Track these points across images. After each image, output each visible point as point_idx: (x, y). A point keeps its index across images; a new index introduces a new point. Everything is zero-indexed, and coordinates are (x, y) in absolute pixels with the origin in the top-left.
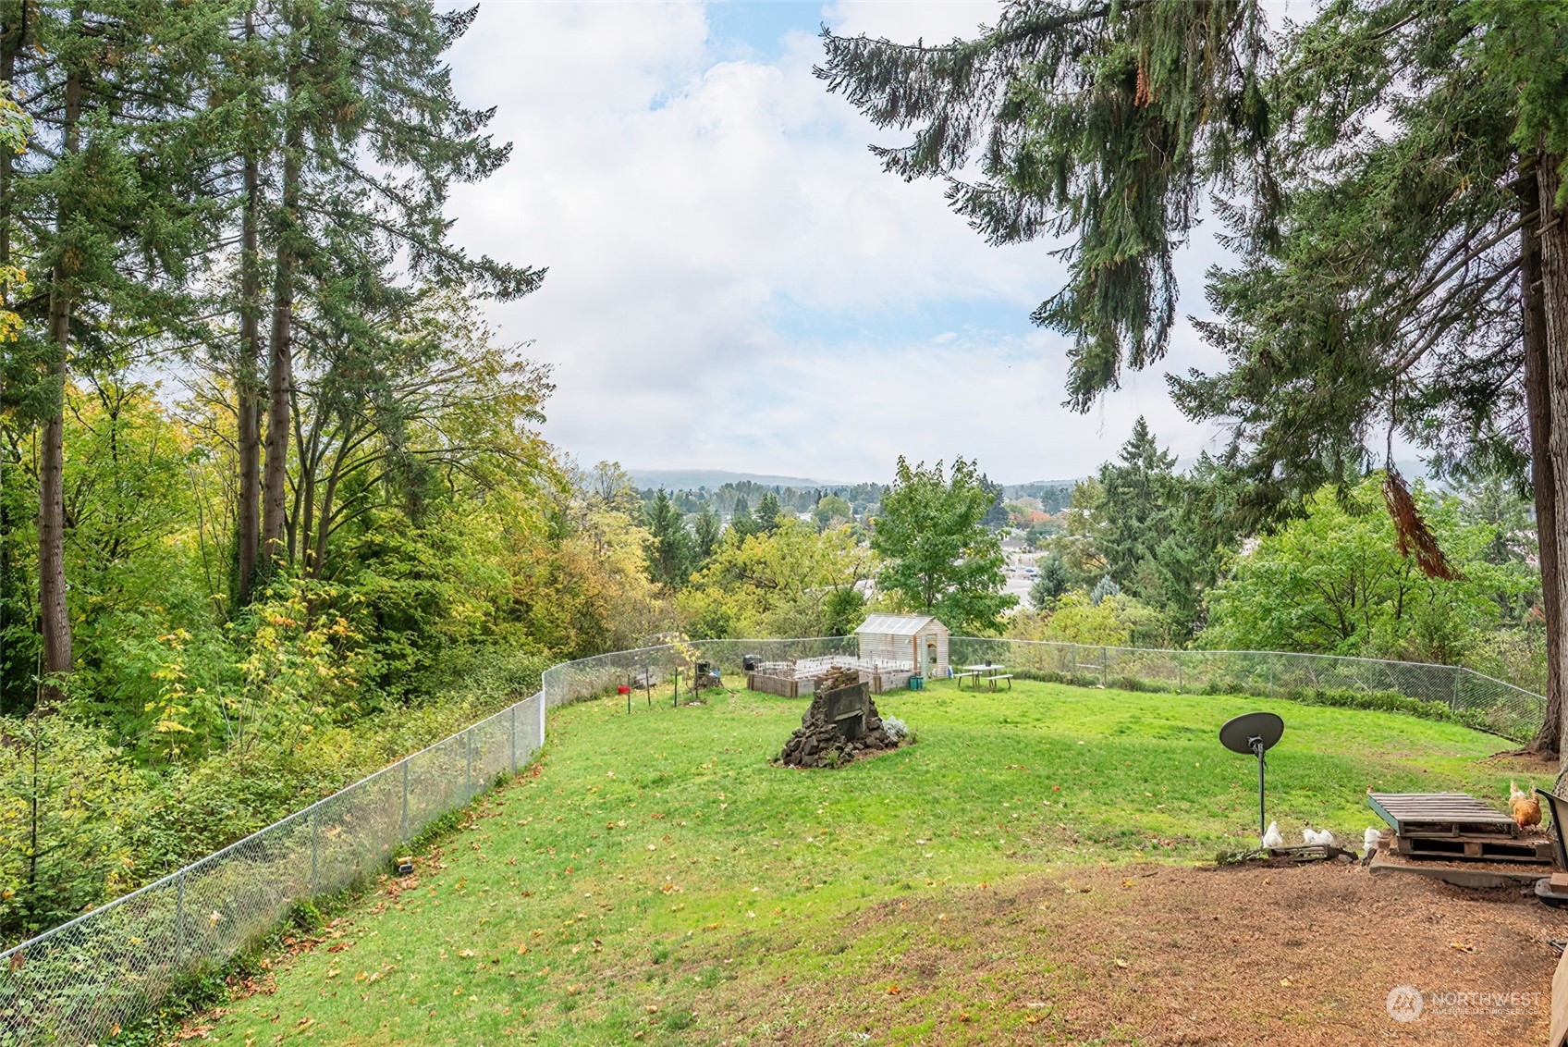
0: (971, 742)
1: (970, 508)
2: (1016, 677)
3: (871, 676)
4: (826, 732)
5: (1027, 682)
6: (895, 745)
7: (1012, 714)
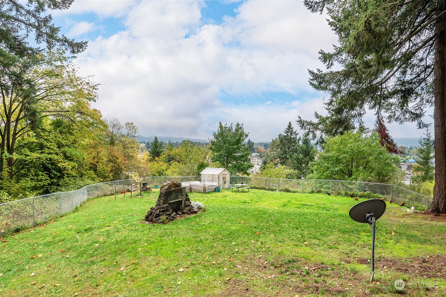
0: (227, 211)
1: (240, 137)
2: (251, 188)
3: (202, 187)
4: (163, 208)
5: (255, 190)
6: (196, 212)
7: (247, 200)
